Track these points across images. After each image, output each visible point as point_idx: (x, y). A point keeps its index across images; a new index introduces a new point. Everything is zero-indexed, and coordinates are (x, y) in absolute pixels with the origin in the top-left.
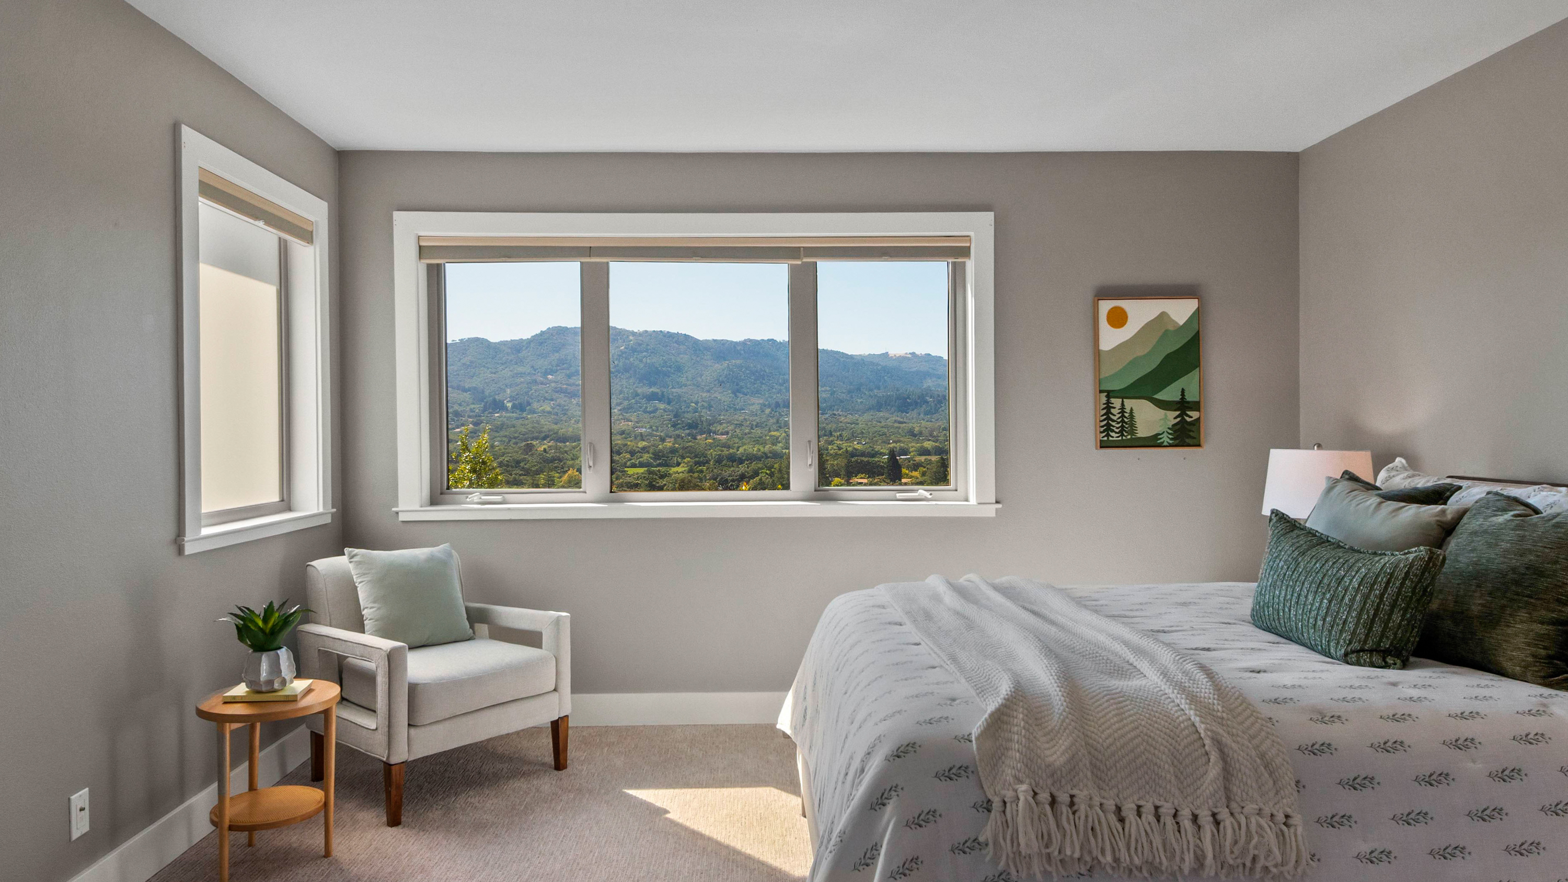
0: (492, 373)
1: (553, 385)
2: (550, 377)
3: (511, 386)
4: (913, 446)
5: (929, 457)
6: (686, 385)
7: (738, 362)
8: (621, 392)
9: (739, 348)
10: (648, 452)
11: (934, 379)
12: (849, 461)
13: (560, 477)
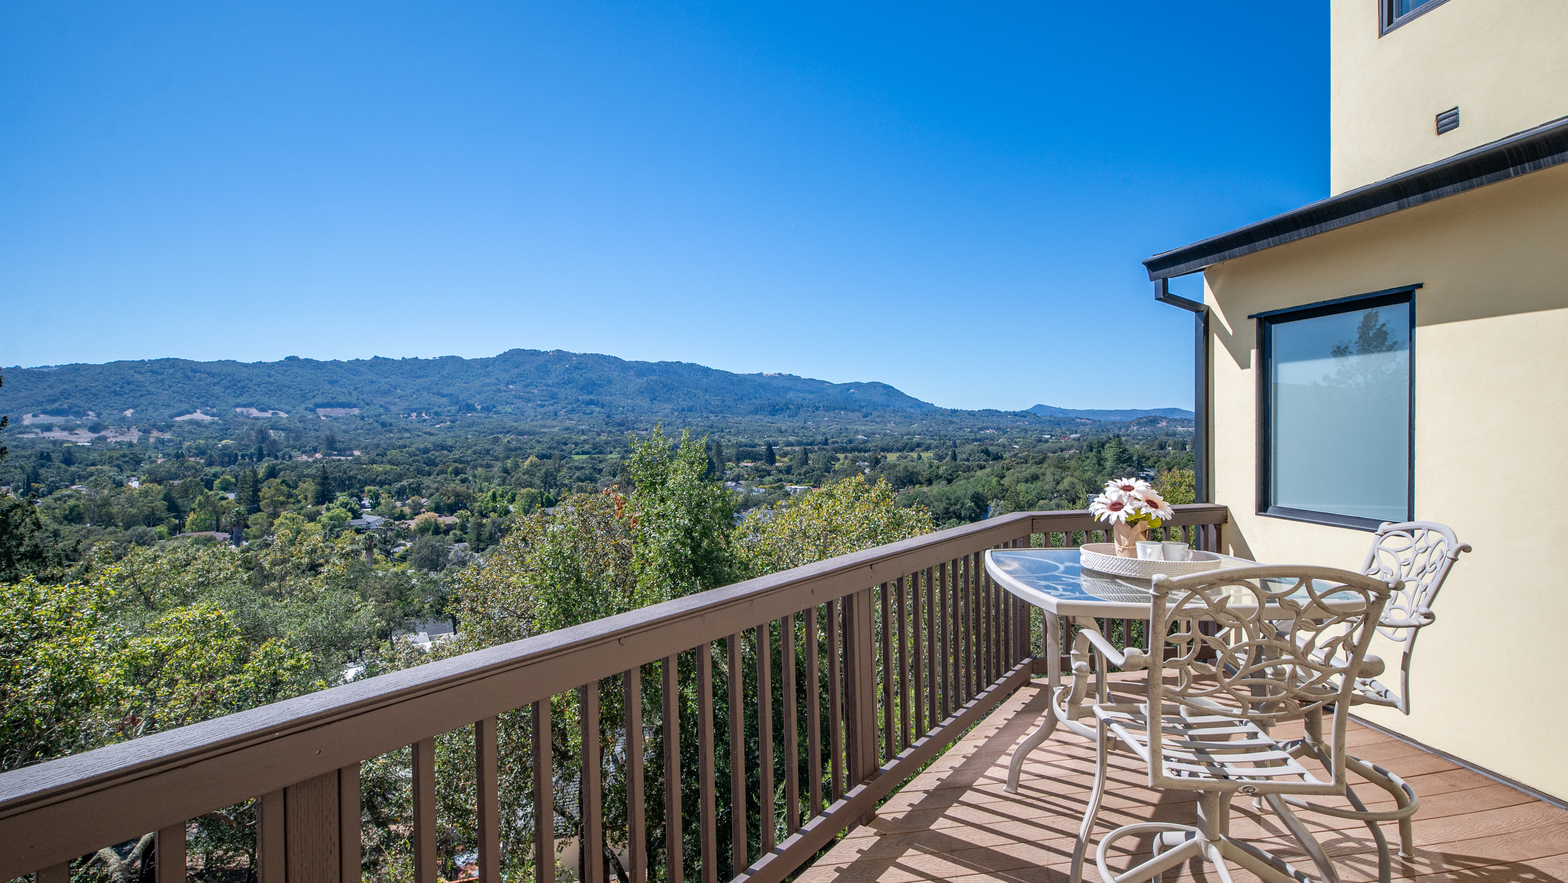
0: (465, 383)
1: (513, 392)
2: (511, 386)
3: (480, 393)
4: (781, 440)
5: (793, 448)
6: (615, 394)
7: (654, 378)
8: (566, 399)
9: (655, 368)
10: (588, 443)
11: (794, 392)
12: (738, 451)
13: (523, 462)
